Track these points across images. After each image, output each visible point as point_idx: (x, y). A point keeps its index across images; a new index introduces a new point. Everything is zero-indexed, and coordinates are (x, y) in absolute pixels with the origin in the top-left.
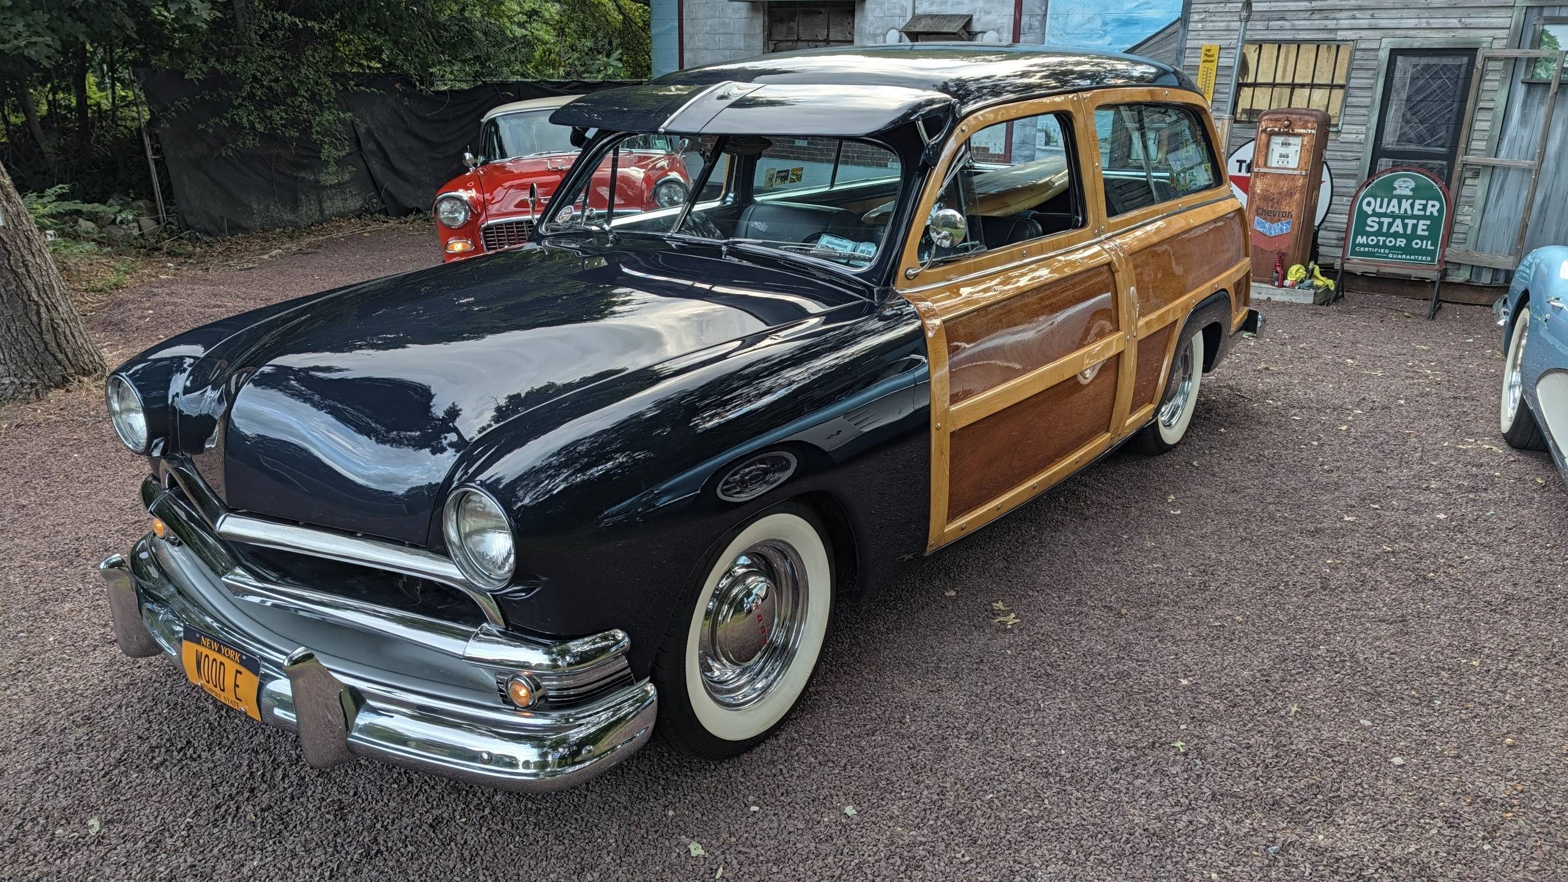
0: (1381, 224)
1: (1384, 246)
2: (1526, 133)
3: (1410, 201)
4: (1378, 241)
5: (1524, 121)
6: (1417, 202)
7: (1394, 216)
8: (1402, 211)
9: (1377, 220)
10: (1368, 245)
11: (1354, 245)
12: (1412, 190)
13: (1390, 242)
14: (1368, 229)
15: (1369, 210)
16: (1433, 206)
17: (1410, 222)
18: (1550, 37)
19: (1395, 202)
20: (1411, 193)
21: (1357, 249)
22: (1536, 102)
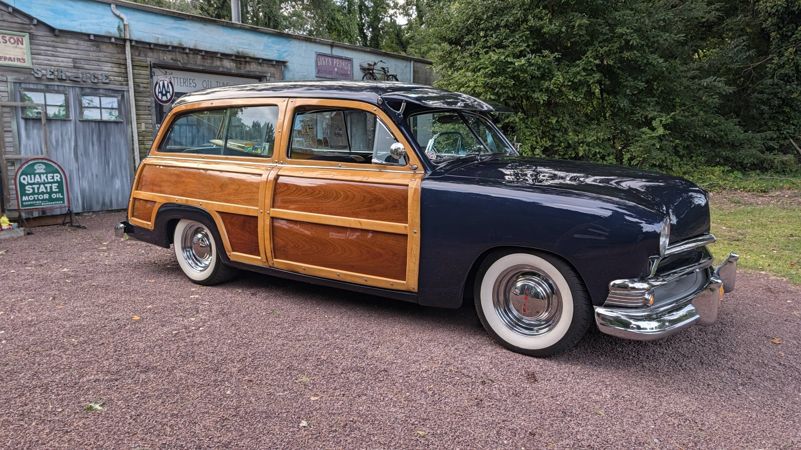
0: (33, 189)
1: (38, 200)
2: (31, 142)
3: (45, 175)
4: (34, 197)
5: (28, 137)
6: (49, 175)
7: (39, 184)
8: (43, 181)
9: (31, 187)
10: (30, 201)
11: (22, 202)
12: (44, 169)
13: (41, 197)
14: (27, 192)
15: (25, 182)
16: (57, 176)
17: (48, 186)
18: (28, 97)
19: (37, 176)
20: (44, 171)
21: (24, 203)
22: (31, 128)
